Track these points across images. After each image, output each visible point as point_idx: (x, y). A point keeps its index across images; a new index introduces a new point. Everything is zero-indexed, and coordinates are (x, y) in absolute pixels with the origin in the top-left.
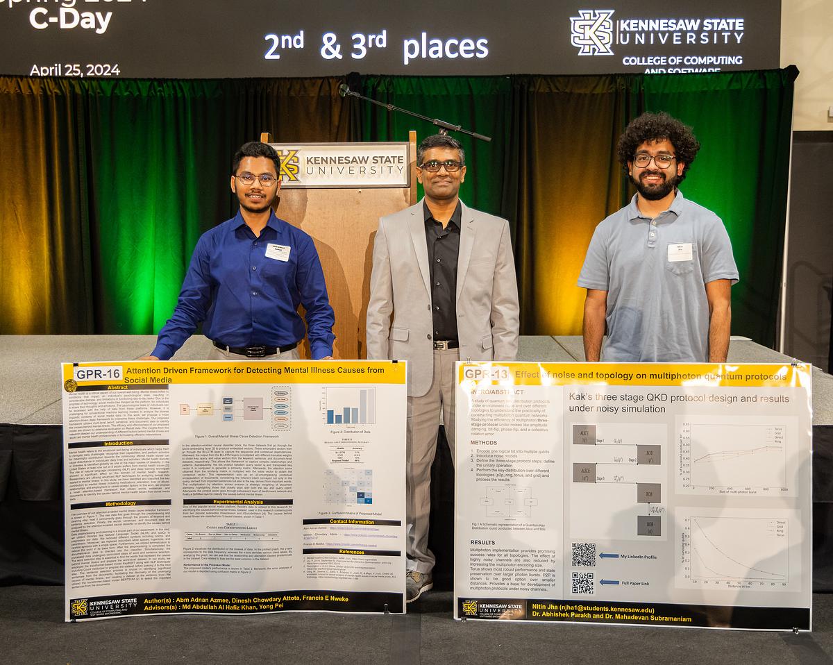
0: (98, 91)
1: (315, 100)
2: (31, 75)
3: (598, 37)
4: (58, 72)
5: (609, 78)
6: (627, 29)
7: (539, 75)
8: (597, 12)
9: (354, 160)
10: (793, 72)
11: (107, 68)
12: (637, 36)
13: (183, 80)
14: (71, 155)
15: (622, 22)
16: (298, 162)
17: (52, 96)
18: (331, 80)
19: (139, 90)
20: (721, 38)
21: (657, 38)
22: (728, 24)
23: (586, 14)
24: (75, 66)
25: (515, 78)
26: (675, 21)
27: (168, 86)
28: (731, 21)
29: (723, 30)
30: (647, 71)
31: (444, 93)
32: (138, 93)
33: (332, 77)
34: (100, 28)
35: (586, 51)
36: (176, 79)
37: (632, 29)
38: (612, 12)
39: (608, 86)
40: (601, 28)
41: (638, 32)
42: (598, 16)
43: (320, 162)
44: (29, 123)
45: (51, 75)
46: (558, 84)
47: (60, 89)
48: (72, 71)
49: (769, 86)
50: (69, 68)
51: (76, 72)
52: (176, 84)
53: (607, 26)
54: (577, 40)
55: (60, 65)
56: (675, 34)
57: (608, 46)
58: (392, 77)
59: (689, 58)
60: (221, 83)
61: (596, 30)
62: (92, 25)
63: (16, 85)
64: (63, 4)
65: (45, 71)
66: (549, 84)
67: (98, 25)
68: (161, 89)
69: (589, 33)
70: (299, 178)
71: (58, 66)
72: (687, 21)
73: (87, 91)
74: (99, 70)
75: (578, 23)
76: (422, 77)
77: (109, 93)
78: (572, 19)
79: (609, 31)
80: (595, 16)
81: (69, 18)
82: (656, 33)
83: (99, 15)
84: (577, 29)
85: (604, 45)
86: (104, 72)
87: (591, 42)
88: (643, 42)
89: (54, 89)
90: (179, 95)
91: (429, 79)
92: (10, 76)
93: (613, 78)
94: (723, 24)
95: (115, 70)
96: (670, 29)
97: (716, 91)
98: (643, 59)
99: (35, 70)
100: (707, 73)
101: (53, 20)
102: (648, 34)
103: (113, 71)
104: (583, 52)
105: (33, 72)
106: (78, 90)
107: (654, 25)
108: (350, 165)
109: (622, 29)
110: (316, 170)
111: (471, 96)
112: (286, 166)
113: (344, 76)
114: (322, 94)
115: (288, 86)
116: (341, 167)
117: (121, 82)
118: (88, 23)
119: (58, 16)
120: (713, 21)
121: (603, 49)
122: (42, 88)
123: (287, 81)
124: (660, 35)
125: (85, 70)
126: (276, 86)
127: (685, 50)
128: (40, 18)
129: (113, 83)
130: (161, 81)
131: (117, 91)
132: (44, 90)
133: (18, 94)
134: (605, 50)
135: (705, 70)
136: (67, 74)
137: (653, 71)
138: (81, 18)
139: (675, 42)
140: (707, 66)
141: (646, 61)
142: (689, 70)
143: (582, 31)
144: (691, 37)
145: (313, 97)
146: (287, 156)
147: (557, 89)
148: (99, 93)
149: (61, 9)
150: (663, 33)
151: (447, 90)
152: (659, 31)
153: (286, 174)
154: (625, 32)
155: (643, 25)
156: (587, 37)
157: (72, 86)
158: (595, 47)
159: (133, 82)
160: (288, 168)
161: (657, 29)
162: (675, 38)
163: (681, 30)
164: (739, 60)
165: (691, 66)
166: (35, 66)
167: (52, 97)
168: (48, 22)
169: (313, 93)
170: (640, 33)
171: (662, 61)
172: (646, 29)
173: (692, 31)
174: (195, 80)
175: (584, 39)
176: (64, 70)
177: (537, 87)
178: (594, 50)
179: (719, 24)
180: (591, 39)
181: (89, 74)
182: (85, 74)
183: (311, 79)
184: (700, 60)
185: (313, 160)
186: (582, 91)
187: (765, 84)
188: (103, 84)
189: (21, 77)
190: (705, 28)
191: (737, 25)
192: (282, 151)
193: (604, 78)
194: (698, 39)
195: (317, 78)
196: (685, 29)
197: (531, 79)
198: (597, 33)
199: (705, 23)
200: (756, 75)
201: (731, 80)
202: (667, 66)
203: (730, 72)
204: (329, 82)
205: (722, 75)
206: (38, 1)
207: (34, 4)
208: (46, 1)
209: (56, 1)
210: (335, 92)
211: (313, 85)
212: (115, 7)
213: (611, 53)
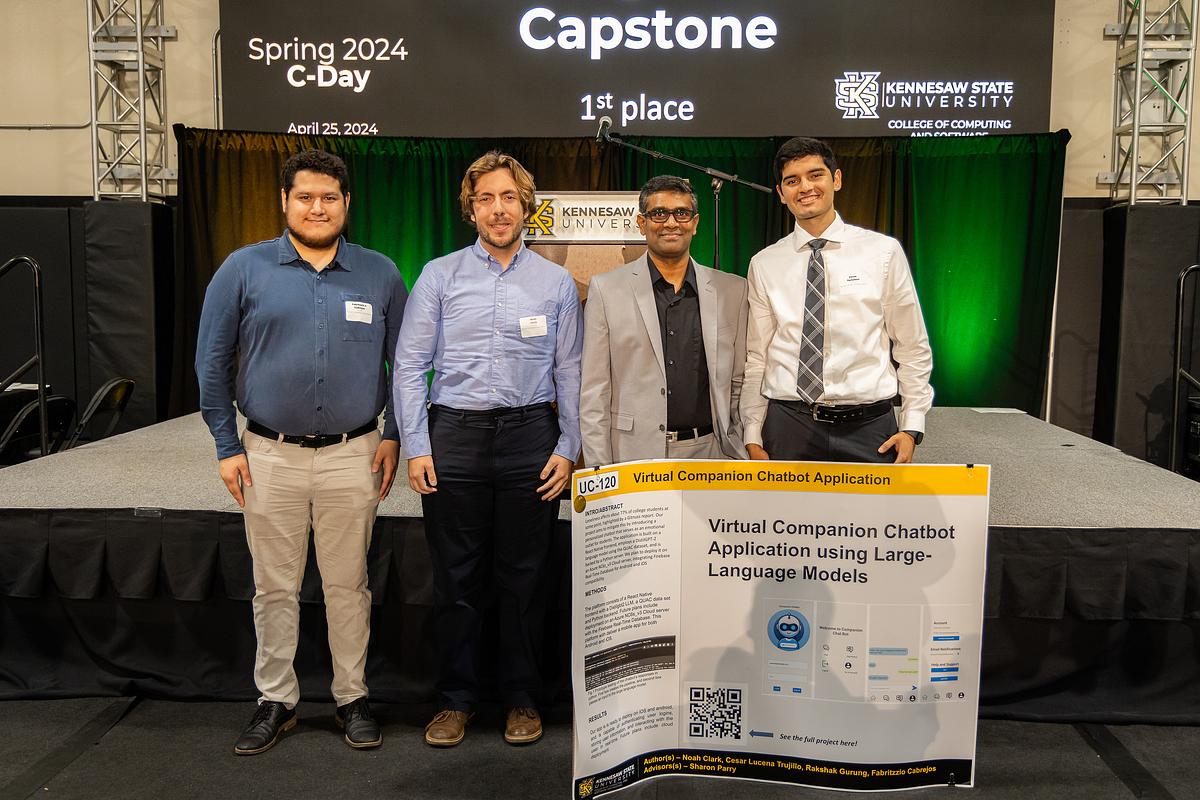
0: (355, 149)
1: (575, 160)
2: (288, 133)
3: (863, 99)
4: (316, 131)
5: (875, 141)
6: (894, 92)
8: (862, 74)
9: (618, 212)
10: (1064, 136)
11: (365, 127)
12: (903, 99)
13: (441, 139)
15: (888, 84)
16: (553, 213)
18: (590, 141)
19: (395, 149)
20: (989, 101)
21: (923, 102)
22: (997, 87)
23: (851, 76)
24: (332, 125)
25: (778, 140)
26: (942, 84)
27: (425, 145)
28: (1000, 84)
29: (992, 93)
30: (913, 135)
31: (706, 155)
32: (394, 152)
33: (591, 137)
34: (358, 86)
35: (850, 114)
36: (433, 138)
37: (898, 92)
38: (878, 74)
39: (875, 149)
40: (867, 91)
41: (904, 94)
42: (864, 78)
43: (578, 213)
45: (308, 133)
48: (330, 130)
49: (1040, 151)
50: (326, 127)
51: (334, 131)
52: (433, 142)
53: (873, 88)
54: (841, 102)
55: (317, 124)
56: (942, 97)
57: (873, 109)
58: (653, 138)
59: (956, 121)
61: (862, 93)
62: (350, 84)
63: (271, 142)
64: (321, 62)
65: (302, 130)
67: (356, 83)
68: (418, 148)
69: (854, 95)
70: (553, 232)
71: (315, 125)
72: (955, 84)
73: (343, 149)
74: (356, 129)
75: (843, 86)
76: (684, 138)
77: (365, 153)
78: (837, 81)
79: (874, 93)
80: (860, 77)
81: (327, 76)
82: (923, 96)
83: (357, 73)
84: (842, 91)
85: (869, 107)
86: (361, 131)
87: (856, 105)
88: (909, 105)
90: (437, 154)
91: (691, 141)
92: (264, 133)
93: (879, 140)
94: (992, 88)
95: (373, 129)
96: (937, 92)
97: (987, 155)
98: (909, 122)
99: (292, 129)
100: (975, 137)
101: (311, 78)
102: (914, 96)
103: (370, 130)
104: (847, 115)
105: (290, 130)
107: (920, 88)
108: (612, 217)
109: (888, 92)
110: (573, 223)
111: (733, 158)
114: (581, 155)
115: (547, 147)
116: (602, 219)
117: (378, 141)
118: (346, 81)
119: (315, 73)
120: (981, 84)
121: (868, 112)
122: (298, 145)
123: (545, 140)
124: (927, 98)
125: (342, 128)
126: (535, 148)
127: (952, 113)
128: (298, 76)
129: (369, 141)
130: (418, 140)
131: (373, 150)
133: (272, 151)
134: (870, 112)
135: (972, 134)
136: (324, 133)
137: (919, 135)
138: (339, 76)
139: (942, 106)
140: (975, 130)
141: (912, 125)
142: (956, 134)
143: (847, 93)
144: (959, 100)
145: (572, 158)
148: (355, 151)
149: (319, 67)
150: (930, 96)
151: (709, 151)
152: (926, 94)
153: (540, 227)
154: (891, 95)
155: (910, 88)
156: (852, 100)
157: (329, 145)
158: (860, 110)
159: (389, 140)
161: (924, 92)
162: (942, 101)
163: (948, 93)
164: (1007, 124)
165: (958, 130)
166: (292, 124)
168: (306, 80)
169: (573, 154)
170: (906, 96)
171: (929, 124)
172: (913, 92)
173: (960, 94)
174: (453, 139)
175: (849, 102)
176: (322, 129)
178: (859, 113)
179: (987, 87)
180: (856, 101)
181: (346, 133)
182: (343, 132)
183: (571, 139)
184: (967, 124)
185: (570, 212)
186: (847, 154)
187: (1036, 149)
188: (361, 142)
189: (276, 134)
190: (973, 92)
191: (1007, 88)
193: (870, 141)
194: (966, 102)
195: (576, 138)
196: (952, 92)
198: (863, 96)
199: (973, 86)
200: (1026, 139)
201: (1001, 145)
202: (934, 130)
203: (999, 136)
204: (588, 143)
205: (992, 139)
206: (296, 58)
207: (292, 61)
208: (304, 58)
209: (314, 58)
210: (594, 153)
211: (573, 145)
212: (373, 65)
213: (877, 117)
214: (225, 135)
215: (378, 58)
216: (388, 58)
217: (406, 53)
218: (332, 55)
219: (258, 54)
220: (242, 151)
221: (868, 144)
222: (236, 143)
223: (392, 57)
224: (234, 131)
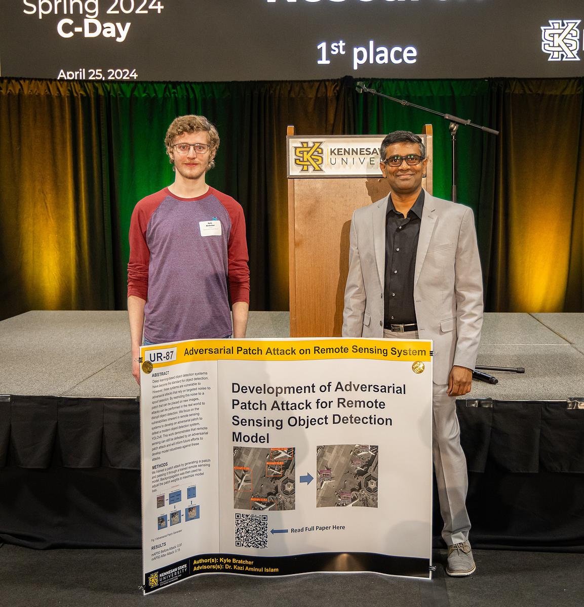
0: (119, 92)
1: (313, 100)
2: (58, 78)
3: (566, 44)
4: (83, 76)
5: (577, 81)
7: (514, 79)
8: (565, 22)
9: (375, 152)
11: (126, 72)
13: (195, 83)
14: (95, 149)
16: (322, 153)
17: (77, 97)
18: (327, 83)
19: (155, 91)
23: (555, 23)
24: (97, 71)
25: (492, 81)
27: (181, 88)
31: (429, 94)
32: (155, 95)
33: (328, 80)
34: (120, 37)
35: (555, 57)
36: (188, 82)
38: (579, 21)
39: (577, 88)
40: (569, 36)
42: (566, 25)
43: (343, 153)
44: (57, 121)
45: (76, 78)
46: (531, 87)
47: (86, 92)
48: (95, 76)
50: (92, 72)
51: (99, 76)
52: (188, 86)
53: (574, 34)
54: (547, 47)
55: (84, 70)
57: (575, 52)
58: (382, 80)
60: (228, 85)
61: (565, 38)
62: (113, 35)
63: (46, 88)
64: (87, 16)
65: (71, 75)
66: (523, 86)
67: (118, 34)
68: (175, 91)
69: (558, 40)
70: (323, 168)
71: (82, 71)
73: (109, 93)
74: (119, 74)
75: (548, 32)
76: (409, 80)
77: (128, 95)
78: (542, 28)
79: (576, 39)
80: (563, 25)
81: (93, 28)
83: (119, 25)
84: (547, 37)
85: (571, 51)
86: (123, 76)
87: (560, 49)
89: (79, 91)
90: (192, 96)
91: (415, 82)
92: (40, 80)
93: (581, 81)
95: (133, 74)
99: (62, 75)
101: (78, 29)
103: (131, 75)
104: (552, 58)
105: (60, 76)
106: (101, 92)
108: (371, 156)
110: (339, 161)
111: (453, 97)
112: (311, 157)
113: (338, 80)
114: (319, 96)
115: (289, 89)
116: (362, 157)
117: (139, 85)
118: (109, 32)
119: (82, 26)
121: (570, 55)
122: (69, 90)
123: (287, 84)
125: (106, 74)
126: (278, 87)
128: (66, 28)
129: (132, 85)
130: (175, 84)
131: (136, 93)
132: (71, 92)
133: (47, 95)
134: (572, 55)
136: (91, 78)
138: (103, 28)
143: (551, 39)
145: (311, 98)
146: (312, 148)
147: (531, 91)
148: (120, 94)
149: (85, 20)
151: (431, 92)
153: (312, 165)
156: (556, 45)
157: (96, 89)
158: (563, 53)
159: (150, 85)
160: (313, 159)
166: (62, 71)
167: (78, 99)
168: (73, 32)
169: (312, 94)
174: (205, 83)
175: (553, 46)
176: (88, 74)
177: (513, 87)
178: (563, 56)
180: (559, 46)
181: (110, 78)
182: (107, 77)
183: (309, 81)
185: (336, 152)
186: (553, 92)
188: (124, 86)
189: (51, 80)
192: (307, 143)
193: (573, 81)
195: (315, 81)
197: (507, 81)
198: (565, 41)
204: (325, 84)
206: (65, 12)
207: (61, 16)
208: (72, 12)
209: (81, 12)
210: (330, 94)
211: (311, 87)
212: (132, 17)
213: (578, 59)
214: (5, 81)
215: (138, 11)
216: (146, 12)
217: (162, 7)
218: (96, 10)
219: (31, 9)
220: (20, 95)
221: (570, 85)
222: (15, 88)
223: (150, 10)
224: (13, 78)
